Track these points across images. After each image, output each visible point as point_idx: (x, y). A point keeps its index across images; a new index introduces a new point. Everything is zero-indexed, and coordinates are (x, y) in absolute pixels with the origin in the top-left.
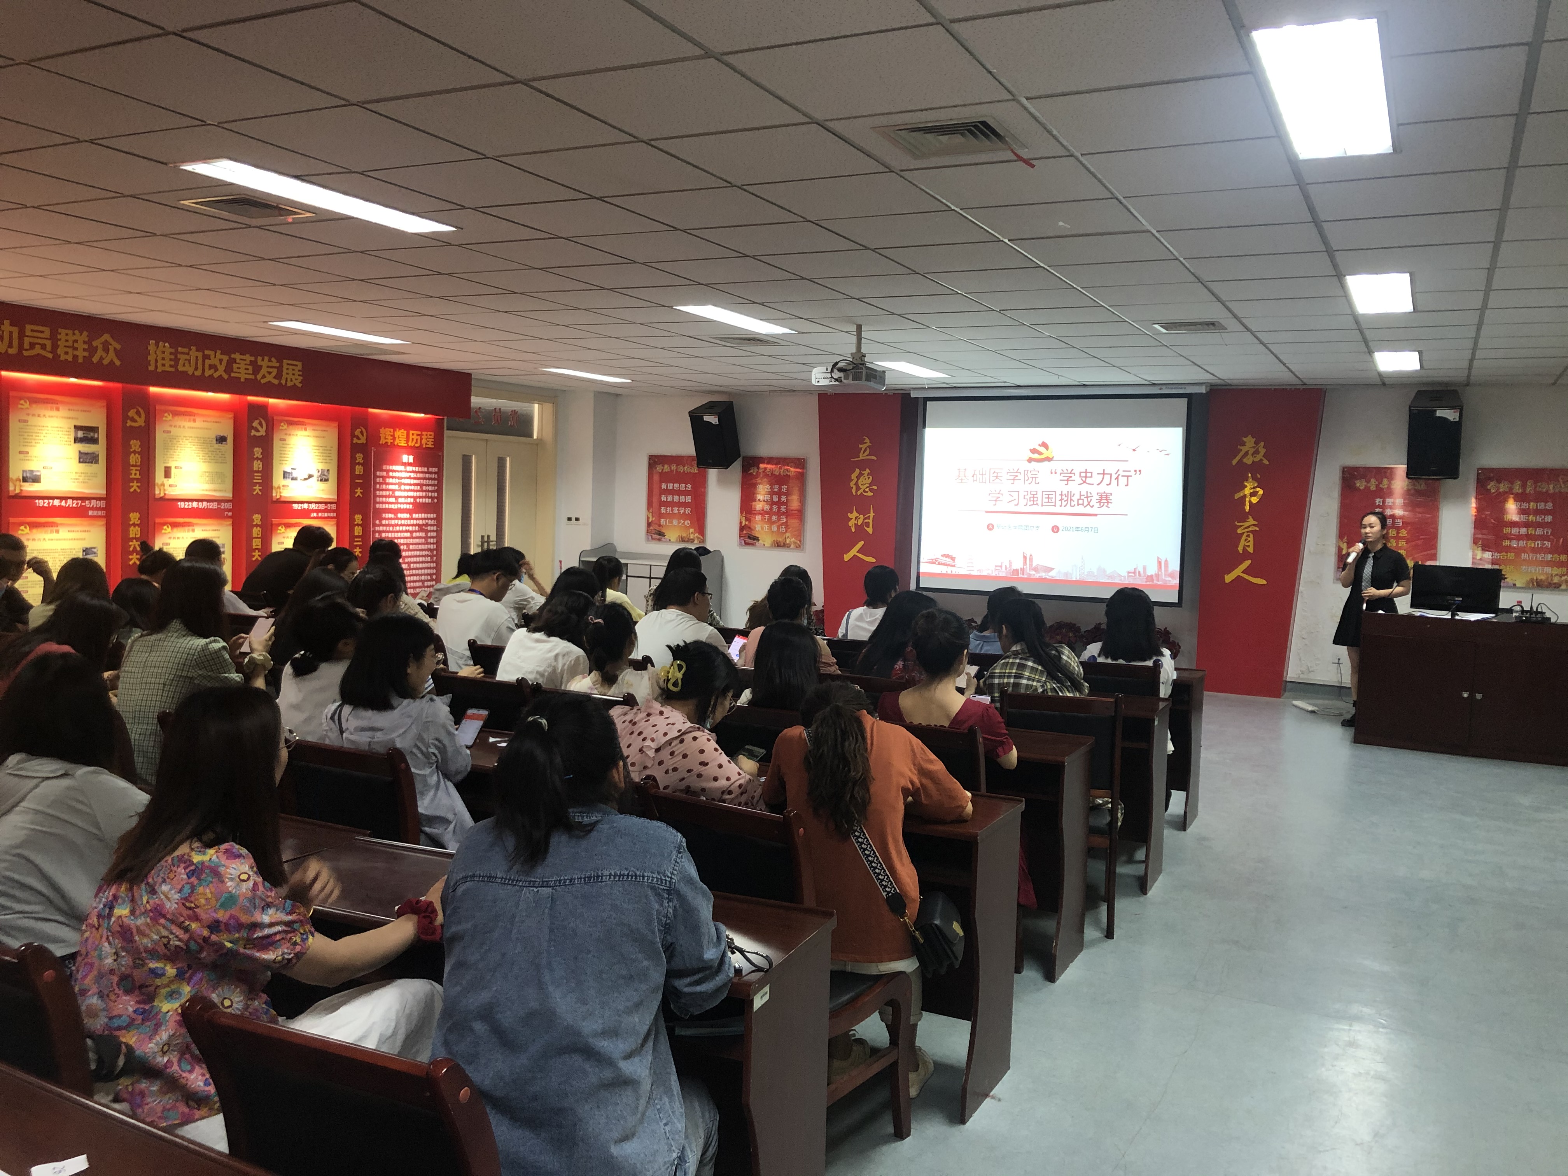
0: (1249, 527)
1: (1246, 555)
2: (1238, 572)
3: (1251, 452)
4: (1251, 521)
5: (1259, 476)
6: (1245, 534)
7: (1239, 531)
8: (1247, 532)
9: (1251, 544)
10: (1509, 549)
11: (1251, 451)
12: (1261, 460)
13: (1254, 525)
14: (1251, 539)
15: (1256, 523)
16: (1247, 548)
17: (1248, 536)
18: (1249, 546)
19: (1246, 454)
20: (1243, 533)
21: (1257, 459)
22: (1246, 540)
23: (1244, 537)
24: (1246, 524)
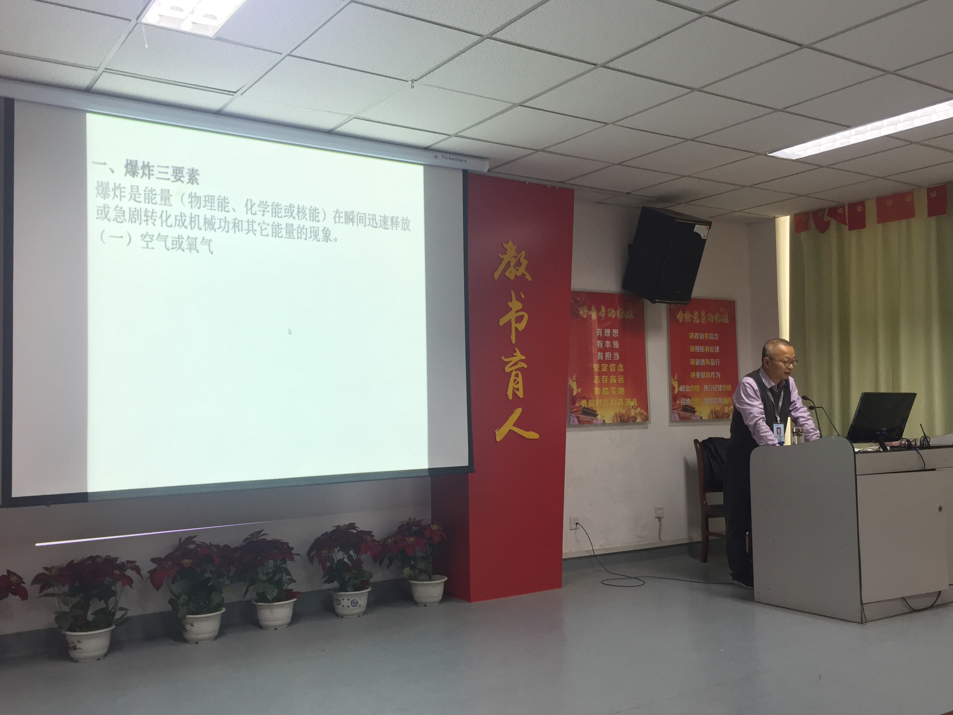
0: (516, 364)
1: (517, 401)
2: (509, 426)
3: (512, 264)
4: (519, 356)
5: (523, 297)
6: (514, 373)
7: (507, 369)
8: (516, 370)
9: (520, 386)
10: (696, 381)
11: (513, 261)
12: (523, 275)
13: (521, 361)
14: (520, 379)
15: (524, 358)
16: (517, 392)
17: (517, 375)
18: (518, 389)
19: (508, 264)
20: (512, 371)
21: (519, 273)
22: (515, 380)
23: (513, 378)
24: (514, 360)
